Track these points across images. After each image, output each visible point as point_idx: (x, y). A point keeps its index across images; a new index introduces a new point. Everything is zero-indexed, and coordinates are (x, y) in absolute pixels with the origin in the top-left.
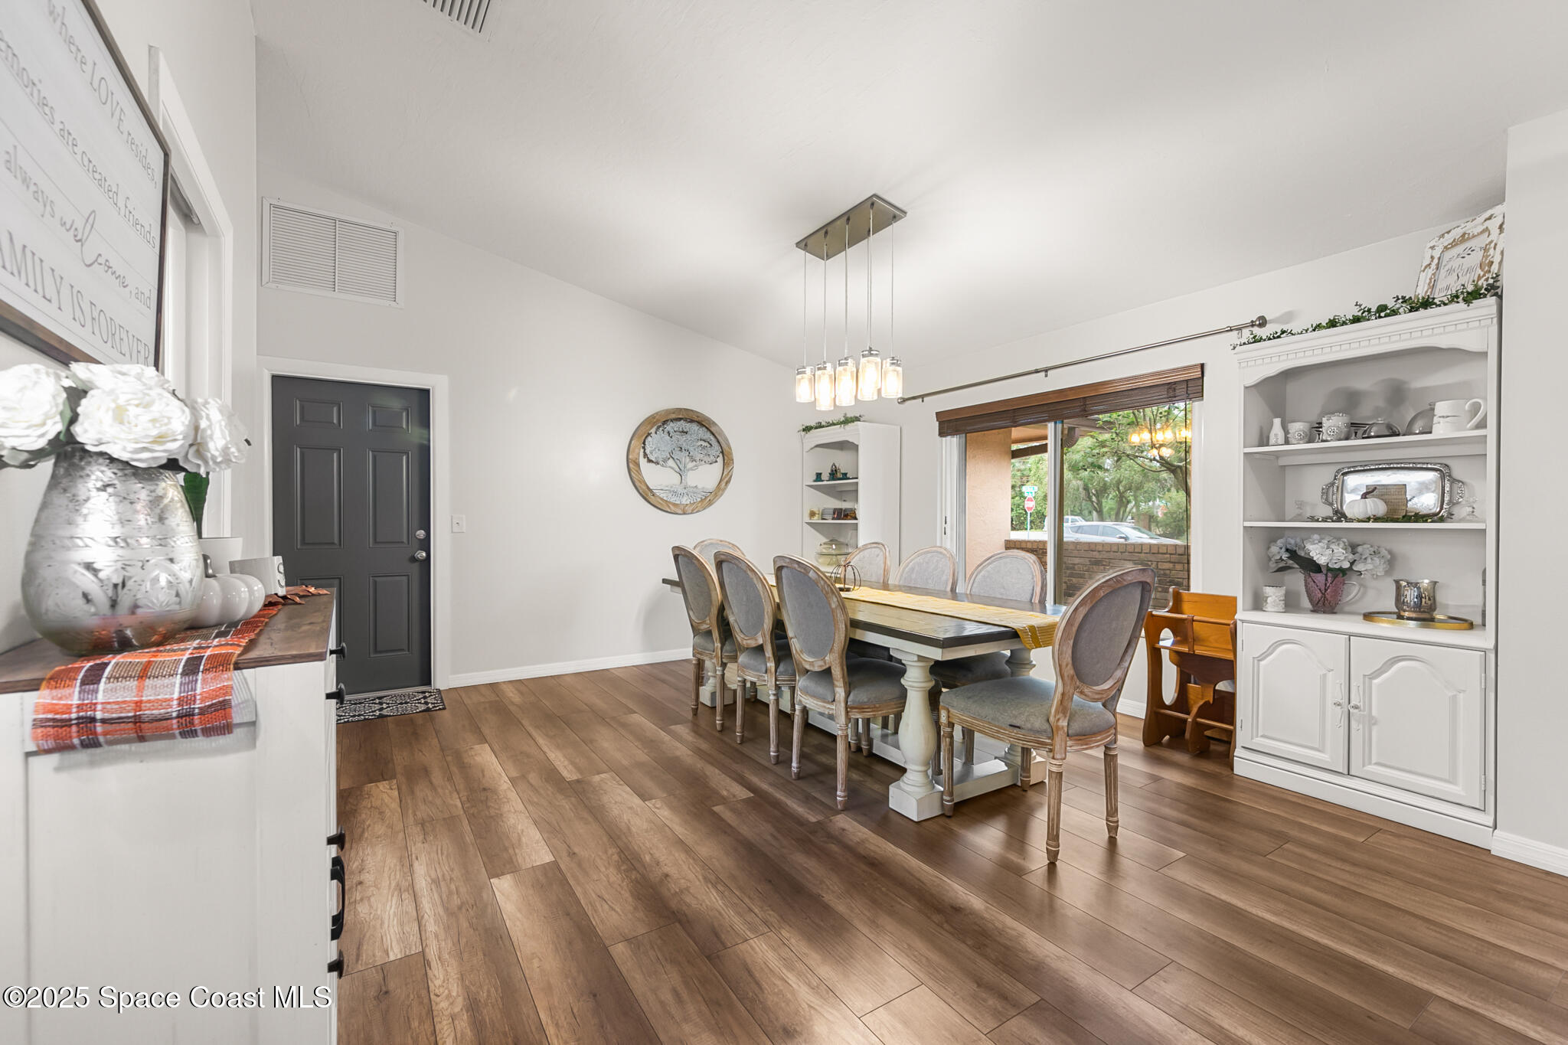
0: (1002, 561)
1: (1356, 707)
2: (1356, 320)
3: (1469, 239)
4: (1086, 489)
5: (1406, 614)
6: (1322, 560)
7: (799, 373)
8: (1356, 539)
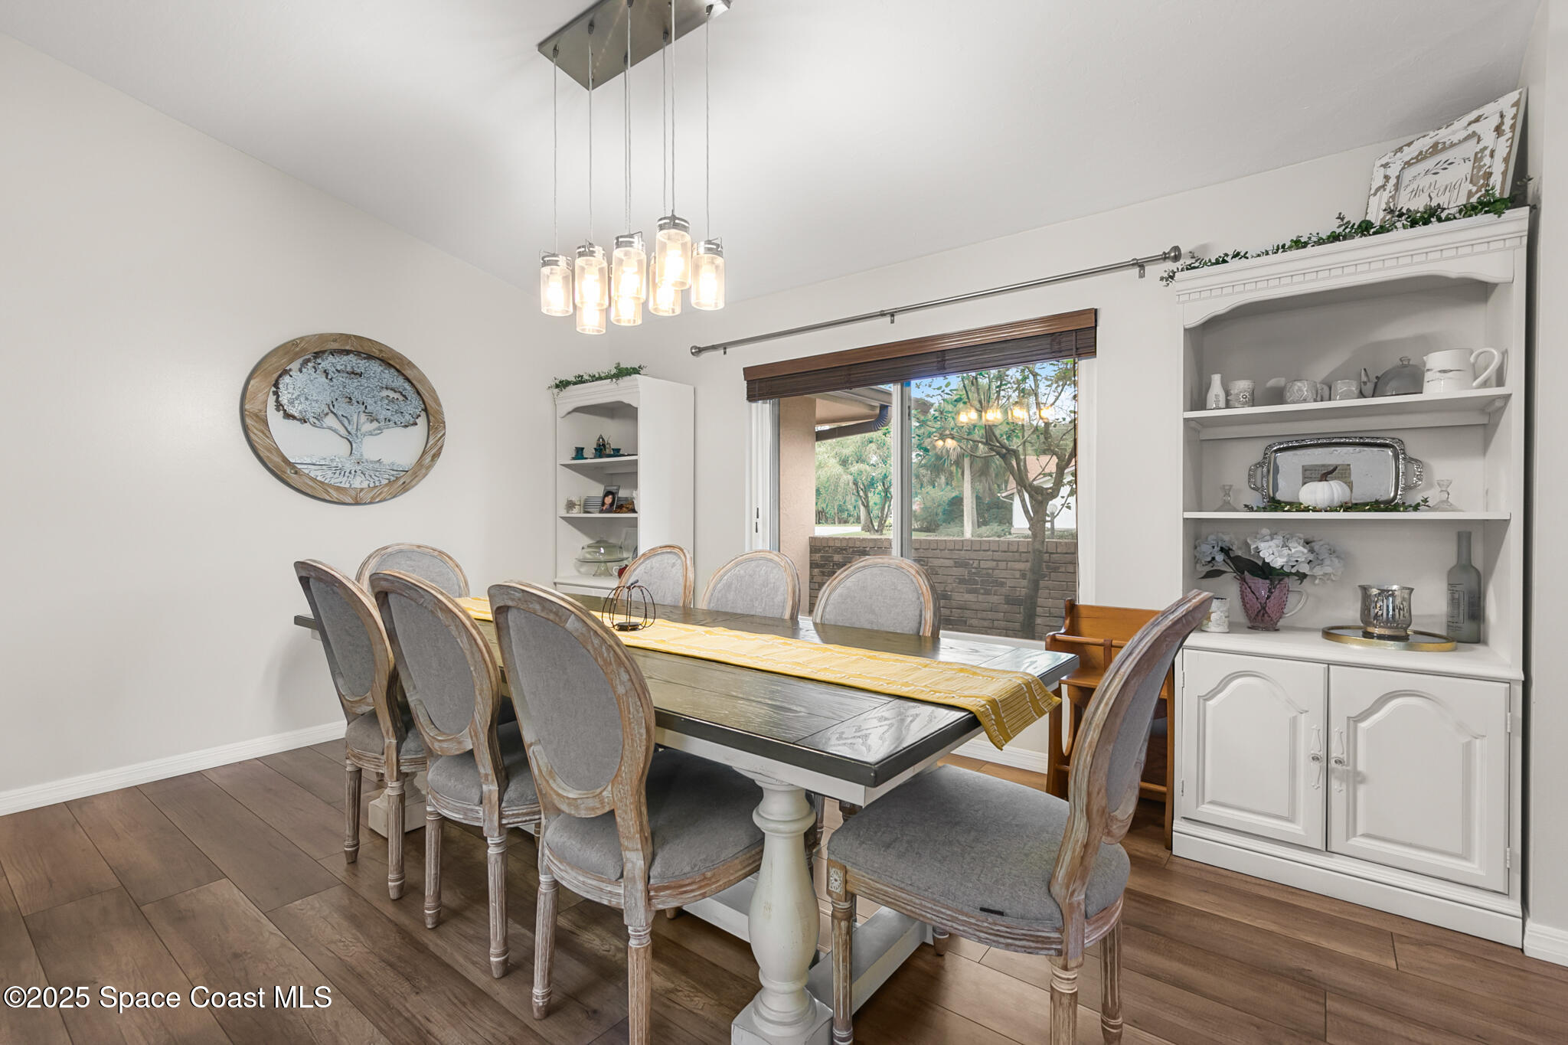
0: (867, 571)
1: (1339, 762)
2: (1334, 238)
3: (1444, 149)
4: (856, 484)
5: (1377, 631)
6: (1277, 562)
7: (545, 264)
8: (1310, 534)
